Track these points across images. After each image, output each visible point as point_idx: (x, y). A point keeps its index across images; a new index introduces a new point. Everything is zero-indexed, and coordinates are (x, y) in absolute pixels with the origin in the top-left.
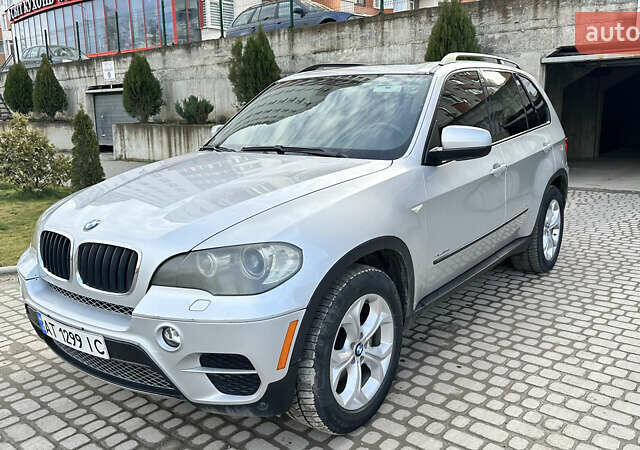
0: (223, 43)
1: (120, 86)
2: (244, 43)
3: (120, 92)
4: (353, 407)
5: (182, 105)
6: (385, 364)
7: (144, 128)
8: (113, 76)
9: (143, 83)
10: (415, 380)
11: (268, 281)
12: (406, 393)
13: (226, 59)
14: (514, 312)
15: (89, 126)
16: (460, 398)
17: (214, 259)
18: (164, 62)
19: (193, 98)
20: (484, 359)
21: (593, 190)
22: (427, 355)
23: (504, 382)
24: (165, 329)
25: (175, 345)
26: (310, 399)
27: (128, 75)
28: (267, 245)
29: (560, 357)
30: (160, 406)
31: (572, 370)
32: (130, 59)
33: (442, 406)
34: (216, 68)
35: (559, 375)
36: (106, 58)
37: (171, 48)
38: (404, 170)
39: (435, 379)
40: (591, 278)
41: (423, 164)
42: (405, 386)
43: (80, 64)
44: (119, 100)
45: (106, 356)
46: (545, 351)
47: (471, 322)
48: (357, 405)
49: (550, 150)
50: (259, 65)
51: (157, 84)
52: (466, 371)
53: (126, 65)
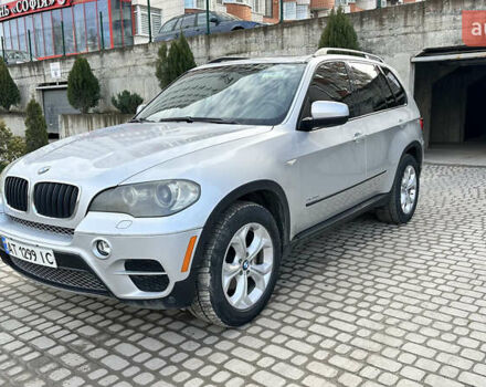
0: (151, 47)
1: (65, 83)
2: (169, 47)
3: (65, 89)
4: (240, 307)
5: (117, 98)
6: (267, 278)
7: (85, 117)
8: (59, 75)
9: (84, 81)
10: (291, 295)
11: (175, 208)
12: (284, 302)
13: (154, 60)
14: (374, 250)
15: (39, 112)
16: (324, 305)
17: (135, 193)
18: (102, 63)
19: (126, 93)
20: (346, 280)
21: (453, 166)
22: (303, 278)
23: (359, 295)
24: (99, 242)
25: (106, 254)
26: (206, 296)
27: (71, 73)
28: (174, 181)
29: (405, 279)
30: (95, 312)
31: (412, 287)
32: (73, 60)
33: (310, 310)
34: (146, 68)
35: (401, 290)
36: (53, 60)
37: (108, 51)
38: (282, 133)
39: (307, 294)
40: (440, 226)
41: (297, 129)
42: (284, 298)
43: (31, 65)
44: (64, 95)
45: (55, 266)
46: (393, 275)
47: (340, 257)
48: (243, 306)
49: (405, 125)
50: (180, 65)
51: (96, 81)
52: (331, 288)
53: (70, 65)
